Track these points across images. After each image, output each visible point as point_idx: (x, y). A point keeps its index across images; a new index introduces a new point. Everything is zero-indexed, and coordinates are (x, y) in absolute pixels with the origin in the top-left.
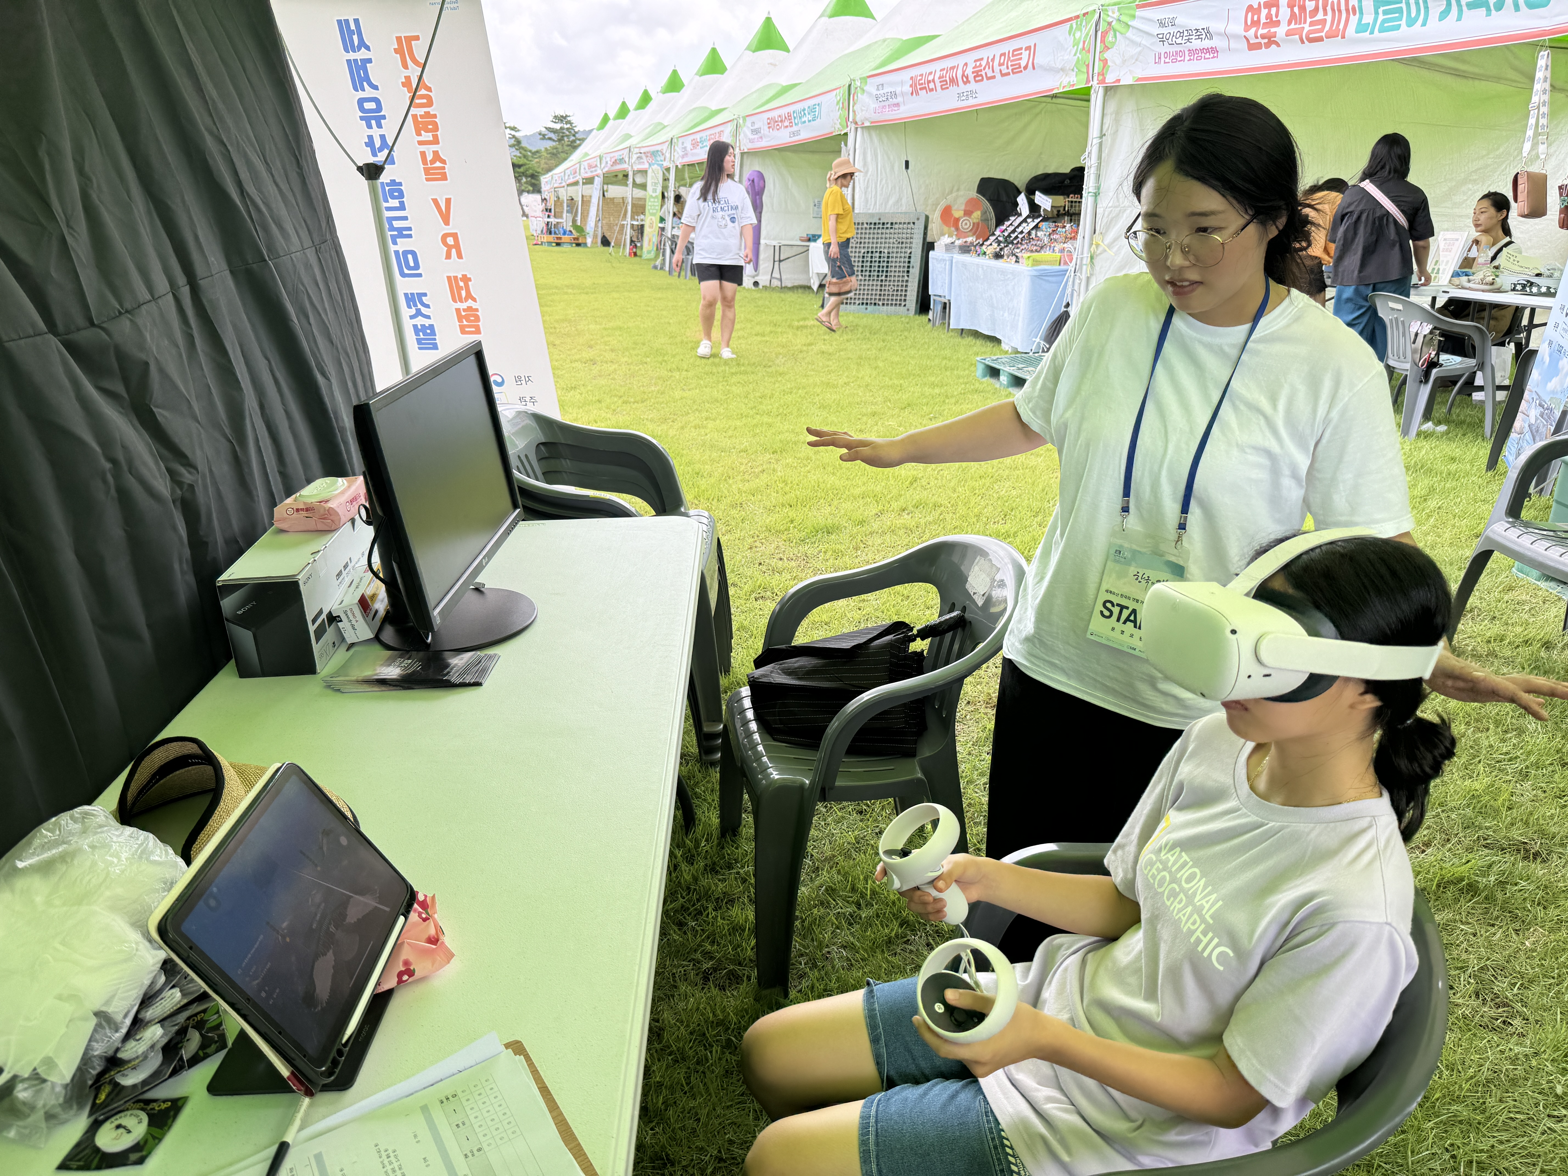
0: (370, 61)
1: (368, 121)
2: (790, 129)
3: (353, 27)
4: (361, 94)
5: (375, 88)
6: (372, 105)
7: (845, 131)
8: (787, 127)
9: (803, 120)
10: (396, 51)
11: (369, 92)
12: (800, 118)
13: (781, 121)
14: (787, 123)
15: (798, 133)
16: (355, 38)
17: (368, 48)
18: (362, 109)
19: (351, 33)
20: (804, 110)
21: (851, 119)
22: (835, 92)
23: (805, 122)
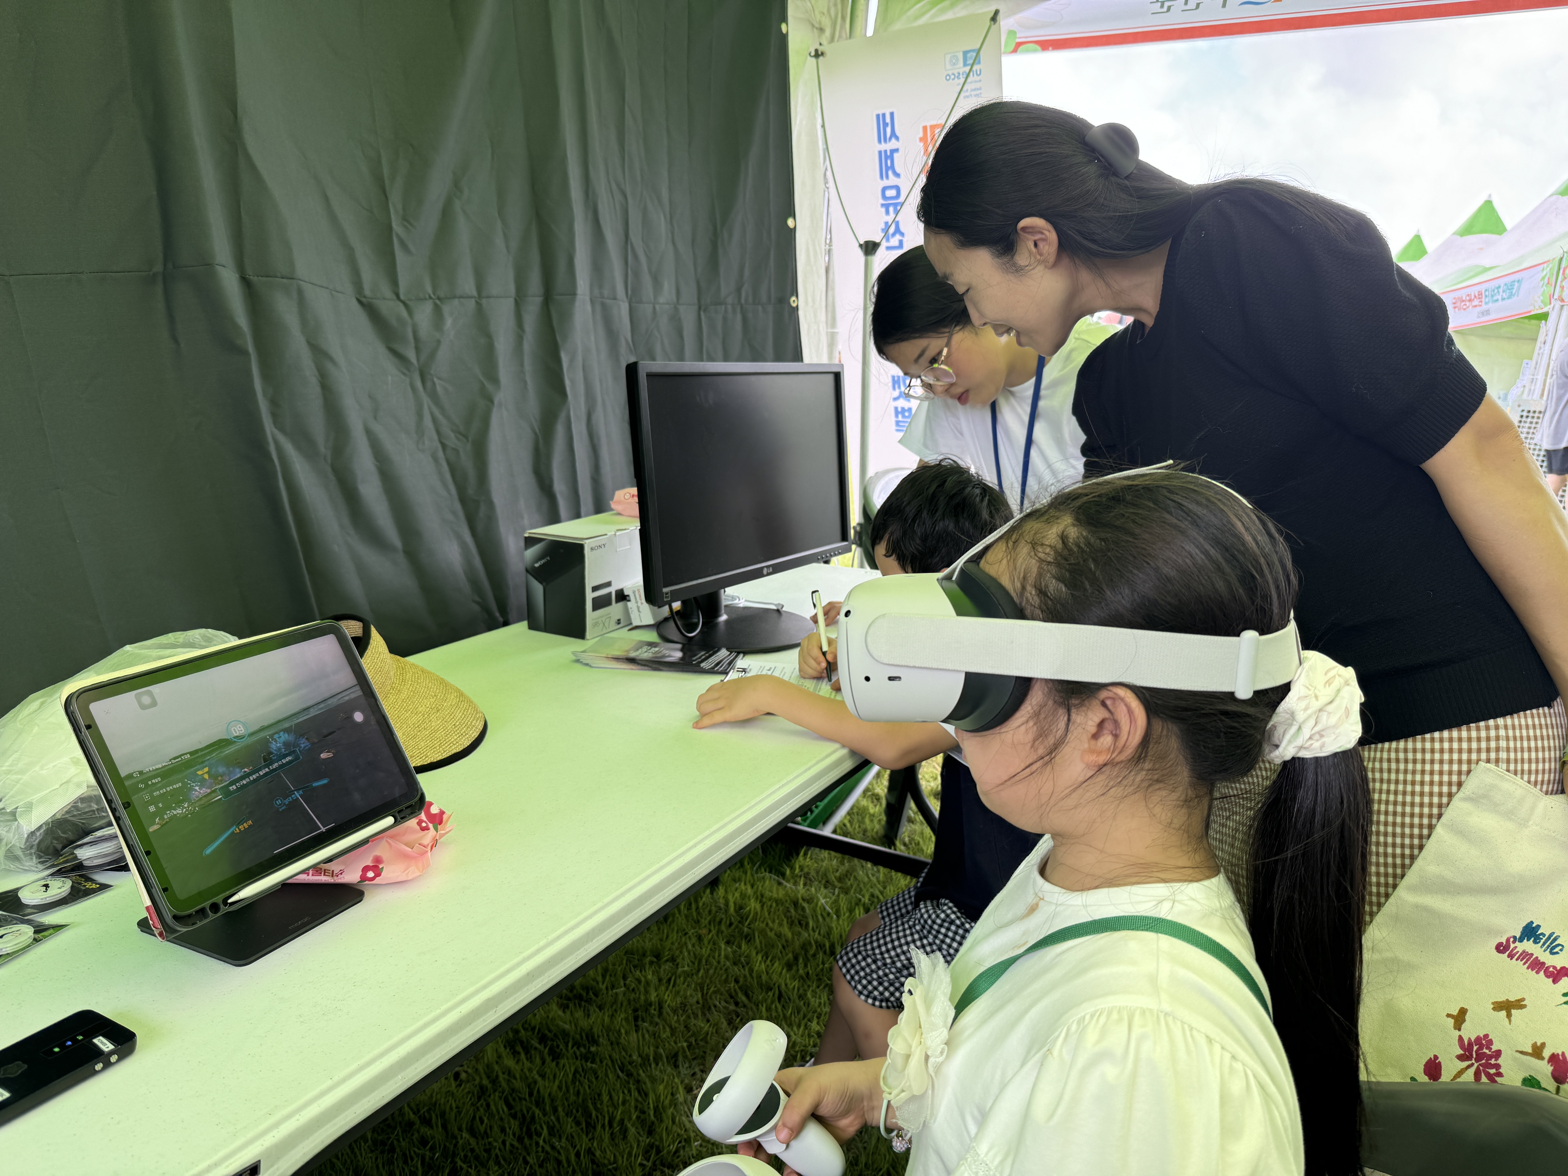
0: (897, 150)
1: (886, 207)
2: (1478, 309)
3: (888, 120)
4: (886, 183)
5: (897, 175)
6: (891, 193)
7: (1545, 310)
8: (1476, 306)
9: (1495, 298)
10: (921, 140)
11: (892, 180)
12: (1492, 296)
13: (1470, 300)
14: (1476, 302)
15: (1488, 312)
16: (889, 130)
17: (897, 138)
18: (884, 197)
19: (885, 125)
20: (1499, 287)
21: (1556, 296)
22: (1542, 266)
23: (1497, 300)
